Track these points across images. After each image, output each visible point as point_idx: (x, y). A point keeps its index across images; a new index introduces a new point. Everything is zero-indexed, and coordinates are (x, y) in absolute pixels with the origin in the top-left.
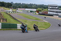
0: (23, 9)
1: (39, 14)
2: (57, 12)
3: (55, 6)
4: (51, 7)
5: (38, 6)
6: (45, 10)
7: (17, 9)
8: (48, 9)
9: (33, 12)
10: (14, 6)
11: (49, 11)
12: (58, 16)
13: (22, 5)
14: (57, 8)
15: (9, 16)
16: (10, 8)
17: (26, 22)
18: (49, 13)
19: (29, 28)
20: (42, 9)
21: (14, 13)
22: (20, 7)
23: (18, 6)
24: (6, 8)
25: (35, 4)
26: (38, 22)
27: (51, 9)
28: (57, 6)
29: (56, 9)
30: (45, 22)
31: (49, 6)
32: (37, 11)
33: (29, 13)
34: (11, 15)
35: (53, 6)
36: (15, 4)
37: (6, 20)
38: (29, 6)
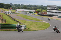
0: (22, 10)
1: (38, 15)
2: (56, 13)
3: (54, 7)
4: (50, 8)
5: (38, 7)
6: (45, 10)
7: (17, 10)
8: (47, 10)
9: (33, 12)
10: (13, 8)
11: (48, 12)
12: (57, 17)
13: (21, 6)
14: (56, 8)
15: (8, 17)
16: (9, 9)
17: (25, 22)
18: (48, 13)
19: (28, 29)
20: (41, 10)
21: (13, 13)
22: (19, 8)
23: (17, 7)
24: (5, 9)
25: (34, 5)
26: (37, 23)
27: (50, 9)
28: (56, 7)
29: (55, 10)
30: (44, 23)
31: (48, 7)
32: (36, 12)
33: (28, 13)
34: (10, 16)
35: (52, 7)
36: (14, 5)
37: (5, 21)
38: (28, 7)
